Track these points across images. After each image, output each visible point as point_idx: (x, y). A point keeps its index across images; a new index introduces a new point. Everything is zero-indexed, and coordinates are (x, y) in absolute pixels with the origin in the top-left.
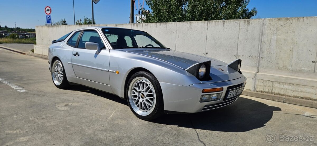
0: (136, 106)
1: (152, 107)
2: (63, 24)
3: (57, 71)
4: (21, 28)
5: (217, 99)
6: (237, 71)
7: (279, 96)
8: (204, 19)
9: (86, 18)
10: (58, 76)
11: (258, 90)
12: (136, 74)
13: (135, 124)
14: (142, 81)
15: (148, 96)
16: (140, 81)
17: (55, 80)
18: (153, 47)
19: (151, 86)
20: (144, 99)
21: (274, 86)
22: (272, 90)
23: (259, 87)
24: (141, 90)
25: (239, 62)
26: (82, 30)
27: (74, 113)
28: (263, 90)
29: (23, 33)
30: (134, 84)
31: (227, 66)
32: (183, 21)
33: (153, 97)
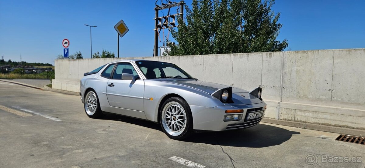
0: (168, 128)
1: (183, 127)
2: (78, 58)
3: (90, 102)
4: (27, 62)
5: (238, 120)
6: (258, 97)
7: (300, 123)
8: (232, 51)
9: (105, 51)
10: (91, 106)
11: (282, 118)
12: (168, 100)
13: (169, 142)
14: (174, 106)
15: (180, 118)
16: (172, 105)
17: (87, 110)
18: (181, 78)
19: (182, 109)
20: (176, 121)
21: (296, 114)
22: (295, 118)
23: (283, 115)
24: (173, 113)
25: (259, 90)
26: (116, 62)
27: (113, 136)
28: (286, 118)
29: (30, 67)
30: (167, 109)
31: (249, 94)
32: (211, 54)
33: (184, 119)
